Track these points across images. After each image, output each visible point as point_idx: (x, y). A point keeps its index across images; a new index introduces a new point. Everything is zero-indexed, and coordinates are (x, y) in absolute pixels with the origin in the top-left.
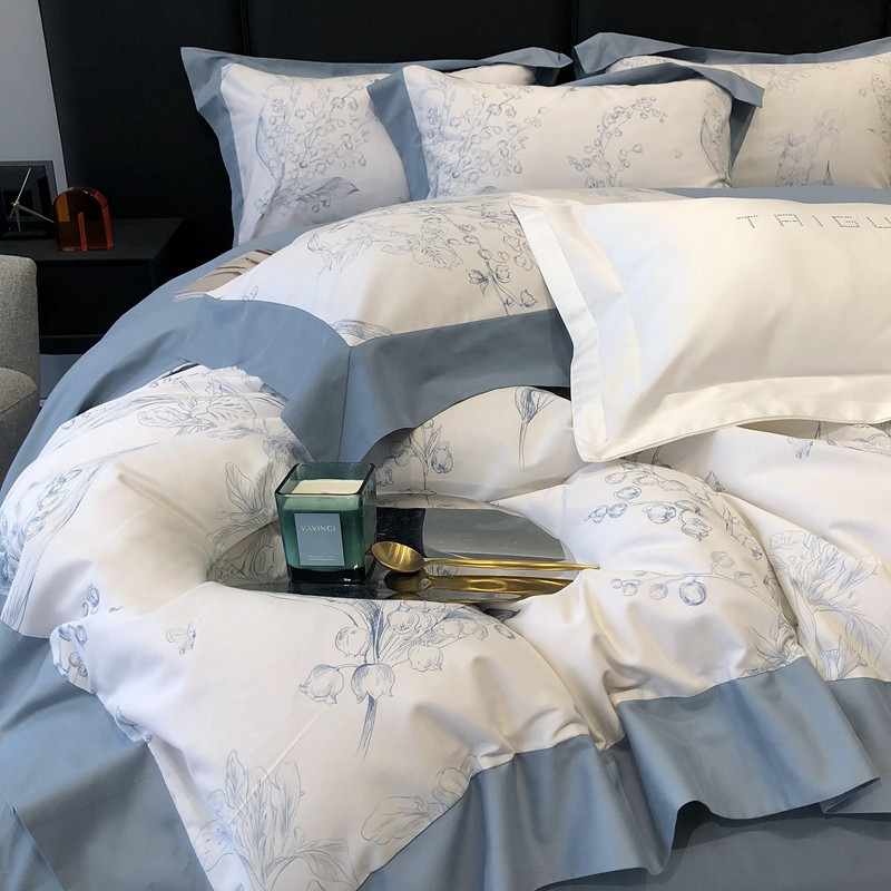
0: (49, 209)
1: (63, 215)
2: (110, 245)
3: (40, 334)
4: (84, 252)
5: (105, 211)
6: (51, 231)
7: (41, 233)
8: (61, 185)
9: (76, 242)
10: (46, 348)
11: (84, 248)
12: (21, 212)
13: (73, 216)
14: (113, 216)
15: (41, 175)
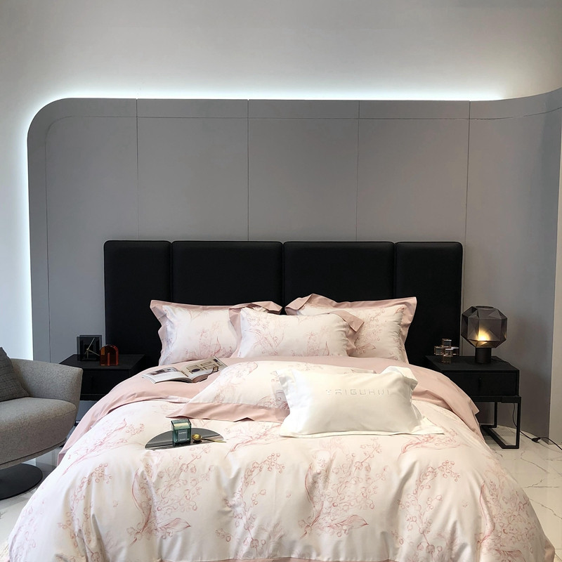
0: (99, 352)
1: (103, 353)
2: (117, 364)
5: (117, 353)
6: (98, 359)
7: (95, 359)
8: (104, 344)
9: (105, 362)
11: (108, 365)
12: (89, 352)
13: (106, 354)
14: (119, 353)
15: (97, 339)
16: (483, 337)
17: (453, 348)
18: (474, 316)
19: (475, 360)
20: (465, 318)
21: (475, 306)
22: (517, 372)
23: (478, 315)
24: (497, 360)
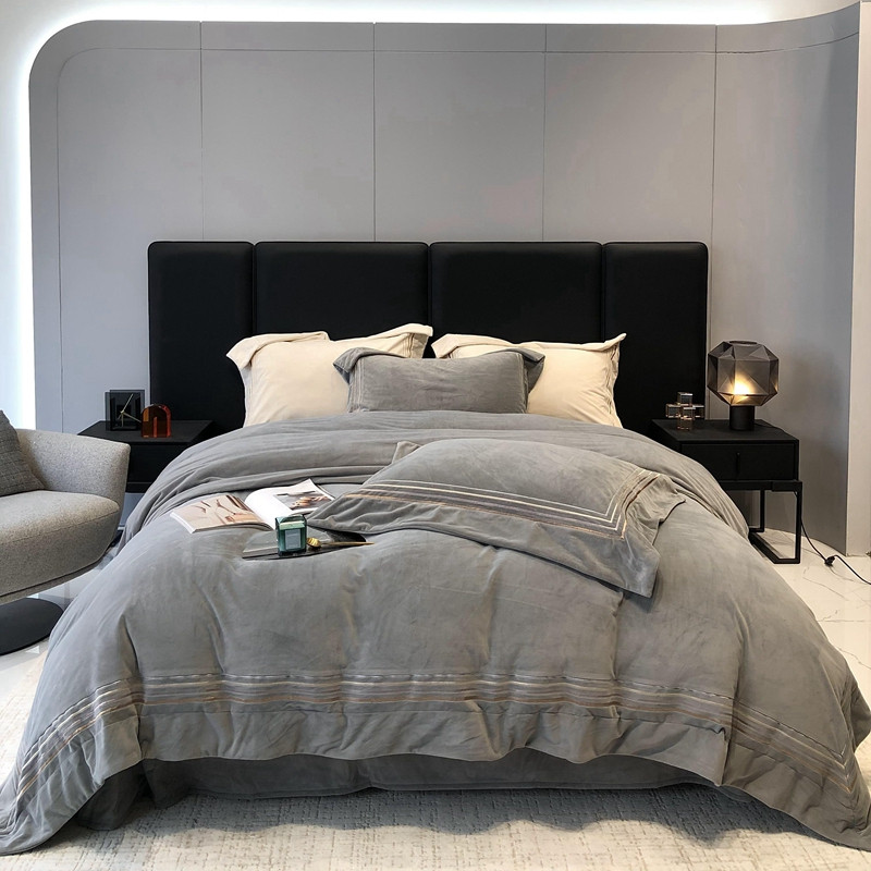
0: (140, 416)
1: (146, 418)
2: (169, 434)
3: (128, 481)
4: (155, 438)
5: (168, 417)
6: (139, 426)
7: (134, 428)
8: (147, 403)
9: (151, 433)
10: (129, 489)
11: (155, 436)
12: (125, 417)
13: (151, 419)
14: (172, 419)
15: (137, 397)
16: (741, 389)
17: (694, 407)
18: (727, 356)
19: (730, 425)
20: (714, 360)
21: (728, 340)
22: (795, 443)
23: (733, 354)
24: (763, 425)
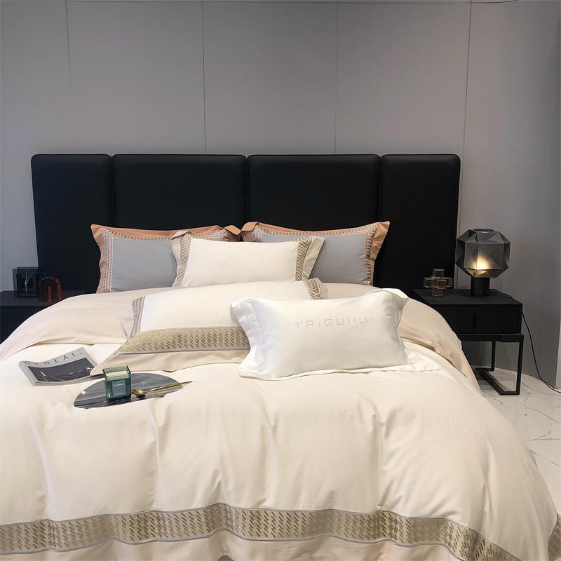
5: (59, 286)
16: (481, 265)
17: (446, 279)
18: (471, 241)
19: (471, 293)
20: (462, 244)
21: (472, 229)
22: (520, 306)
23: (476, 239)
24: (496, 293)
